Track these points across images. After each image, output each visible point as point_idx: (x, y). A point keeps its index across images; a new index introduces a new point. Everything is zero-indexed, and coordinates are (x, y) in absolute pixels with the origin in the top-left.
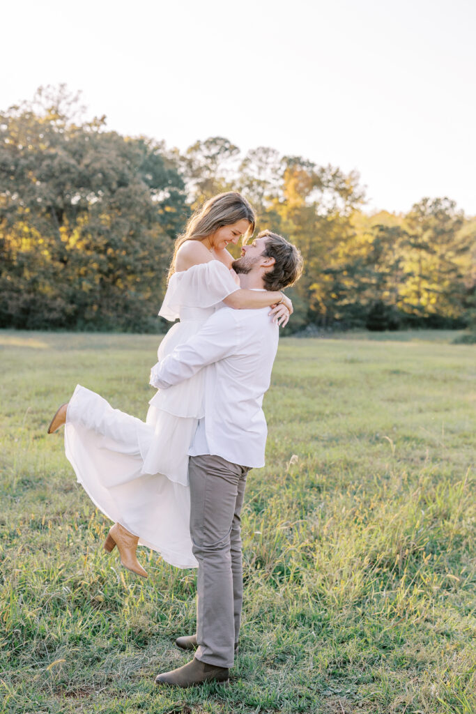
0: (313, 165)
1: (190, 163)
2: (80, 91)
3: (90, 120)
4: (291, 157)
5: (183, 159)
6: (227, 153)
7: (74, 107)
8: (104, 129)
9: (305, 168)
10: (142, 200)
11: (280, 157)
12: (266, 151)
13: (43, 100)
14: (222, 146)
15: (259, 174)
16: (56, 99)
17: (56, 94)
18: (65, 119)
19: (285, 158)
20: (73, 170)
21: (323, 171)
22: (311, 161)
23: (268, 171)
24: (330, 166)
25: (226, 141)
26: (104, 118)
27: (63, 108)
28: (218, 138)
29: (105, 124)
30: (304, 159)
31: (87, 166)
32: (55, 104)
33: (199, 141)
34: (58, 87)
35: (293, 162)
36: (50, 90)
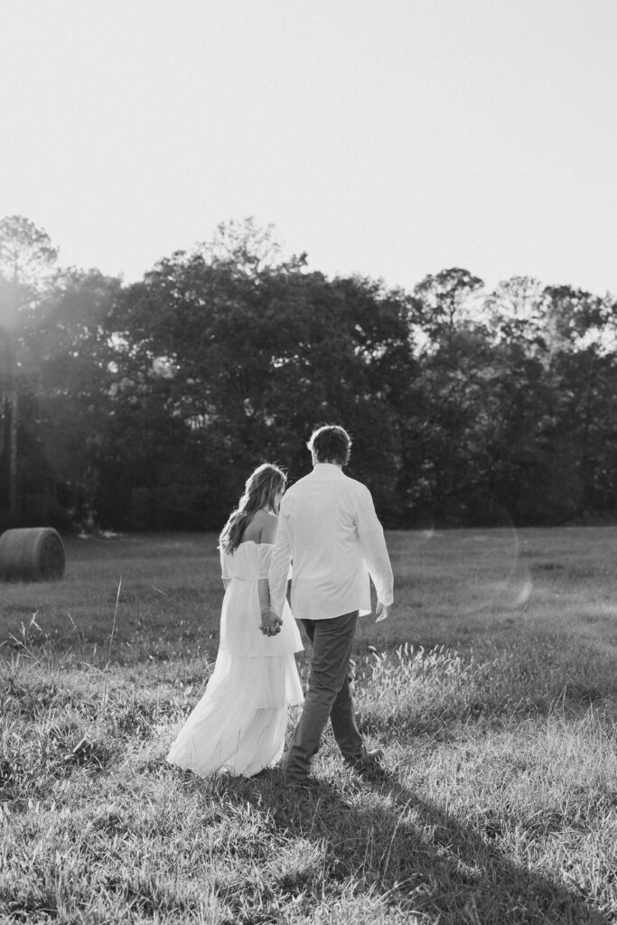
0: (587, 295)
1: (418, 305)
2: (271, 226)
3: (287, 260)
4: (557, 287)
5: (409, 299)
6: (467, 288)
7: (266, 245)
8: (304, 270)
9: (575, 301)
10: (341, 357)
11: (542, 288)
12: (522, 282)
13: (226, 240)
14: (460, 279)
15: (516, 313)
16: (242, 237)
17: (242, 232)
18: (256, 262)
19: (548, 289)
20: (251, 325)
21: (599, 302)
22: (584, 291)
23: (528, 307)
24: (608, 295)
25: (466, 273)
26: (303, 257)
27: (252, 249)
28: (455, 270)
29: (306, 263)
30: (574, 288)
31: (270, 318)
32: (242, 244)
33: (430, 276)
34: (244, 224)
35: (560, 293)
36: (235, 227)
